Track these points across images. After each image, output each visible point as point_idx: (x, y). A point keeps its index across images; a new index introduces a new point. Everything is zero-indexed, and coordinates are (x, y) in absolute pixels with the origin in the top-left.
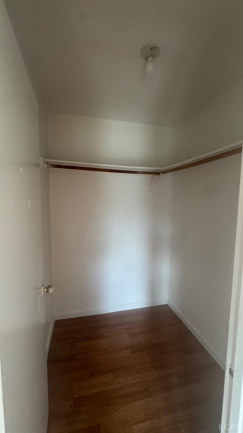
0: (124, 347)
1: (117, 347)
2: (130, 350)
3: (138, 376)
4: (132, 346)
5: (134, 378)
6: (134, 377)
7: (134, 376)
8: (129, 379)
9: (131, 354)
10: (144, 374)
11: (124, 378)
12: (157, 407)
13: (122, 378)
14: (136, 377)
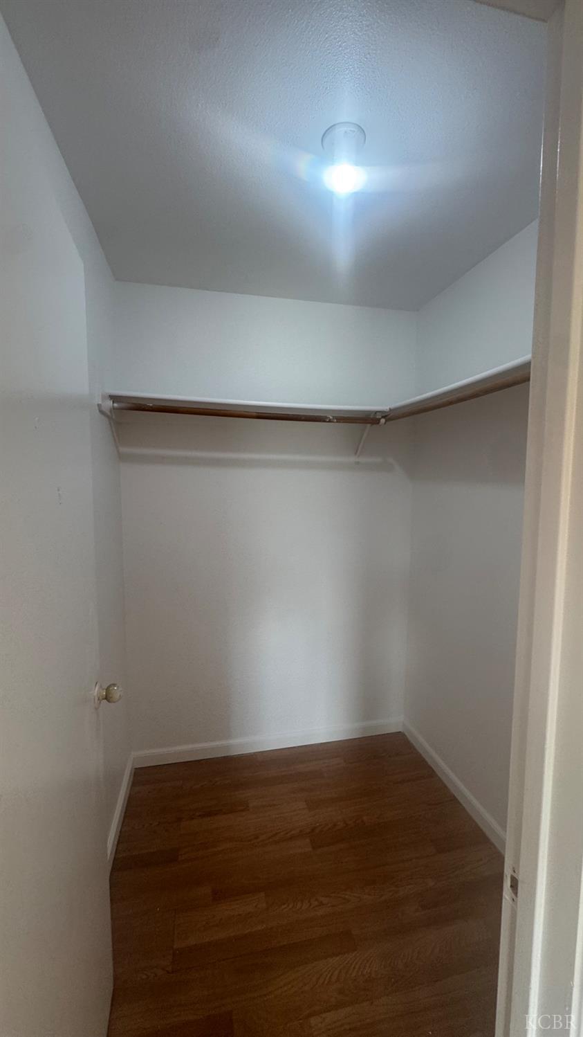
0: (293, 832)
1: (276, 834)
2: (308, 840)
3: (325, 900)
4: (313, 830)
5: (316, 906)
6: (316, 903)
7: (316, 900)
8: (303, 908)
9: (310, 849)
10: (340, 897)
11: (291, 906)
12: (370, 973)
13: (288, 906)
14: (321, 904)
